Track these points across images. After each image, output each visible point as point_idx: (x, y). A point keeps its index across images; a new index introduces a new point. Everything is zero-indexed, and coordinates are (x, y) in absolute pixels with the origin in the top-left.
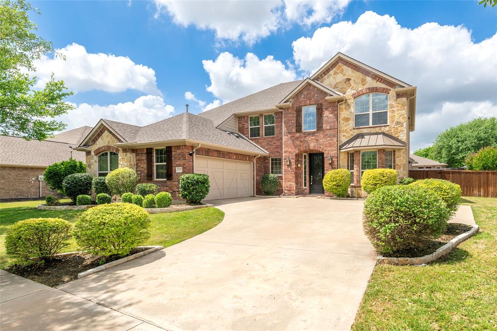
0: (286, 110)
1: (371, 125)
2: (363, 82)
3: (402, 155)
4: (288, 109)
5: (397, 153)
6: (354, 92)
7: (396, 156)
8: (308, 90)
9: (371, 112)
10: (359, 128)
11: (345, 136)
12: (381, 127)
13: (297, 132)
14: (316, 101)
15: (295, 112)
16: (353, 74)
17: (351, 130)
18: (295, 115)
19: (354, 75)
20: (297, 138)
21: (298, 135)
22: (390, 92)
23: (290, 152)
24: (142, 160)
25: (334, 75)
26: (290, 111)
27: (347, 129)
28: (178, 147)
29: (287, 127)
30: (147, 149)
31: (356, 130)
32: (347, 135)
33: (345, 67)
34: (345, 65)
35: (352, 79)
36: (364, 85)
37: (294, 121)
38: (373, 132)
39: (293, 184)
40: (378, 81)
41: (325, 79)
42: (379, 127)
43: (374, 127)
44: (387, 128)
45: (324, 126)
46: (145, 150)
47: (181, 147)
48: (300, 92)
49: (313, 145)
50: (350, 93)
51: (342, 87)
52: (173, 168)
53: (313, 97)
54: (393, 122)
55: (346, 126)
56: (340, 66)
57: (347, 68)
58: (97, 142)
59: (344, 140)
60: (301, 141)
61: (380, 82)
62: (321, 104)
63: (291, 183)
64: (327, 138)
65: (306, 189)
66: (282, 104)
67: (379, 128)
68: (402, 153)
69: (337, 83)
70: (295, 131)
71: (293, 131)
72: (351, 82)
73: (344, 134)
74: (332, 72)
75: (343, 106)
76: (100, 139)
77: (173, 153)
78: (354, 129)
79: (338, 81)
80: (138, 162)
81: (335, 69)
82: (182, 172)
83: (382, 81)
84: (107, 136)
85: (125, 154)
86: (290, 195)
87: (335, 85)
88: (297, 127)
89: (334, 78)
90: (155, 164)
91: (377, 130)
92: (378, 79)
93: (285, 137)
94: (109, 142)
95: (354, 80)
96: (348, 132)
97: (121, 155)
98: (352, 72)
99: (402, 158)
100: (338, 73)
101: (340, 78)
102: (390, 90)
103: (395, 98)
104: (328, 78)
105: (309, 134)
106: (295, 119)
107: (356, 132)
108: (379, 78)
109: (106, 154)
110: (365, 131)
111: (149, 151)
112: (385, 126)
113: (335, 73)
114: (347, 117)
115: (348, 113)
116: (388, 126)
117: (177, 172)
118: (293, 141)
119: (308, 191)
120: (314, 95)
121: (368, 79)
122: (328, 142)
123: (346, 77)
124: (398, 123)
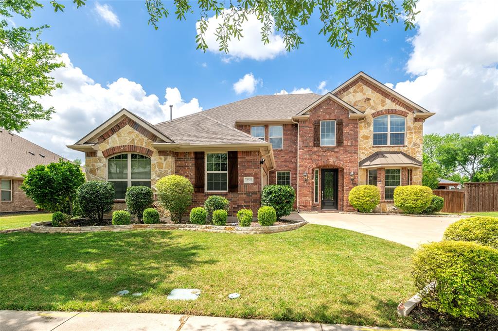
0: (302, 122)
1: (389, 144)
2: (383, 102)
3: (418, 173)
4: (305, 121)
5: (414, 172)
6: (373, 111)
7: (413, 174)
8: (328, 104)
9: (389, 133)
10: (379, 147)
11: (364, 153)
12: (400, 146)
13: (314, 146)
14: (335, 116)
15: (312, 126)
16: (372, 94)
17: (370, 148)
18: (313, 129)
19: (374, 95)
20: (314, 153)
21: (316, 149)
22: (408, 115)
23: (306, 167)
24: (187, 166)
25: (353, 92)
26: (307, 124)
27: (366, 147)
28: (248, 153)
29: (303, 141)
30: (196, 153)
31: (375, 149)
32: (366, 152)
33: (365, 87)
34: (365, 85)
35: (372, 99)
36: (383, 106)
37: (311, 134)
38: (391, 150)
39: (309, 199)
40: (397, 104)
41: (344, 96)
42: (398, 146)
43: (392, 147)
44: (405, 149)
45: (345, 142)
46: (192, 154)
47: (253, 153)
48: (319, 106)
49: (332, 161)
50: (369, 112)
51: (362, 105)
52: (239, 178)
53: (334, 112)
54: (411, 143)
55: (365, 144)
56: (360, 86)
57: (367, 88)
58: (110, 140)
59: (363, 157)
60: (319, 156)
61: (399, 105)
62: (342, 120)
63: (307, 198)
64: (347, 154)
65: (318, 205)
66: (300, 116)
67: (397, 148)
68: (418, 172)
69: (356, 102)
70: (312, 145)
71: (310, 145)
72: (371, 102)
73: (363, 151)
74: (351, 90)
75: (363, 124)
76: (115, 136)
77: (240, 160)
78: (373, 147)
79: (358, 99)
80: (179, 168)
81: (354, 88)
82: (253, 182)
83: (401, 105)
84: (130, 133)
85: (163, 157)
86: (306, 210)
87: (355, 103)
88: (314, 140)
89: (354, 96)
90: (206, 172)
91: (396, 149)
92: (397, 102)
93: (301, 151)
94: (133, 140)
95: (374, 100)
96: (367, 150)
97: (155, 159)
98: (372, 93)
99: (418, 176)
100: (357, 92)
101: (359, 96)
102: (408, 114)
103: (412, 121)
104: (347, 95)
105: (328, 149)
106: (312, 132)
107: (376, 150)
108: (399, 101)
109: (126, 157)
110: (383, 149)
111: (199, 156)
112: (403, 146)
113: (355, 91)
114: (366, 135)
115: (368, 131)
116: (406, 146)
117: (245, 182)
118: (310, 155)
119: (320, 206)
120: (334, 110)
121: (388, 101)
122: (348, 159)
123: (366, 97)
124: (415, 144)
